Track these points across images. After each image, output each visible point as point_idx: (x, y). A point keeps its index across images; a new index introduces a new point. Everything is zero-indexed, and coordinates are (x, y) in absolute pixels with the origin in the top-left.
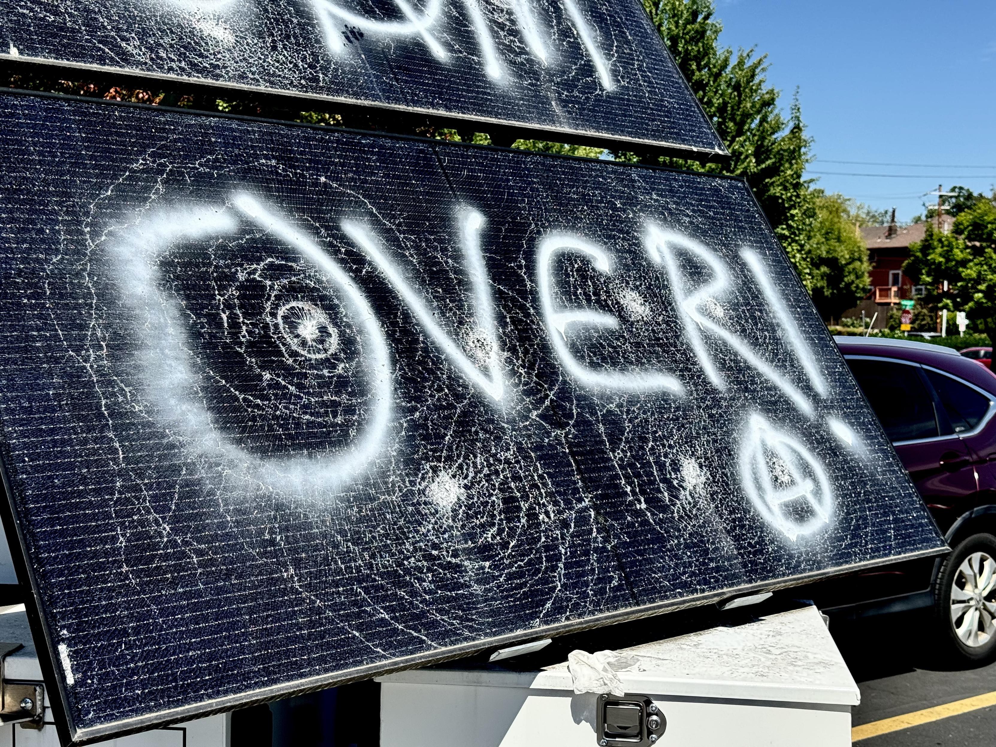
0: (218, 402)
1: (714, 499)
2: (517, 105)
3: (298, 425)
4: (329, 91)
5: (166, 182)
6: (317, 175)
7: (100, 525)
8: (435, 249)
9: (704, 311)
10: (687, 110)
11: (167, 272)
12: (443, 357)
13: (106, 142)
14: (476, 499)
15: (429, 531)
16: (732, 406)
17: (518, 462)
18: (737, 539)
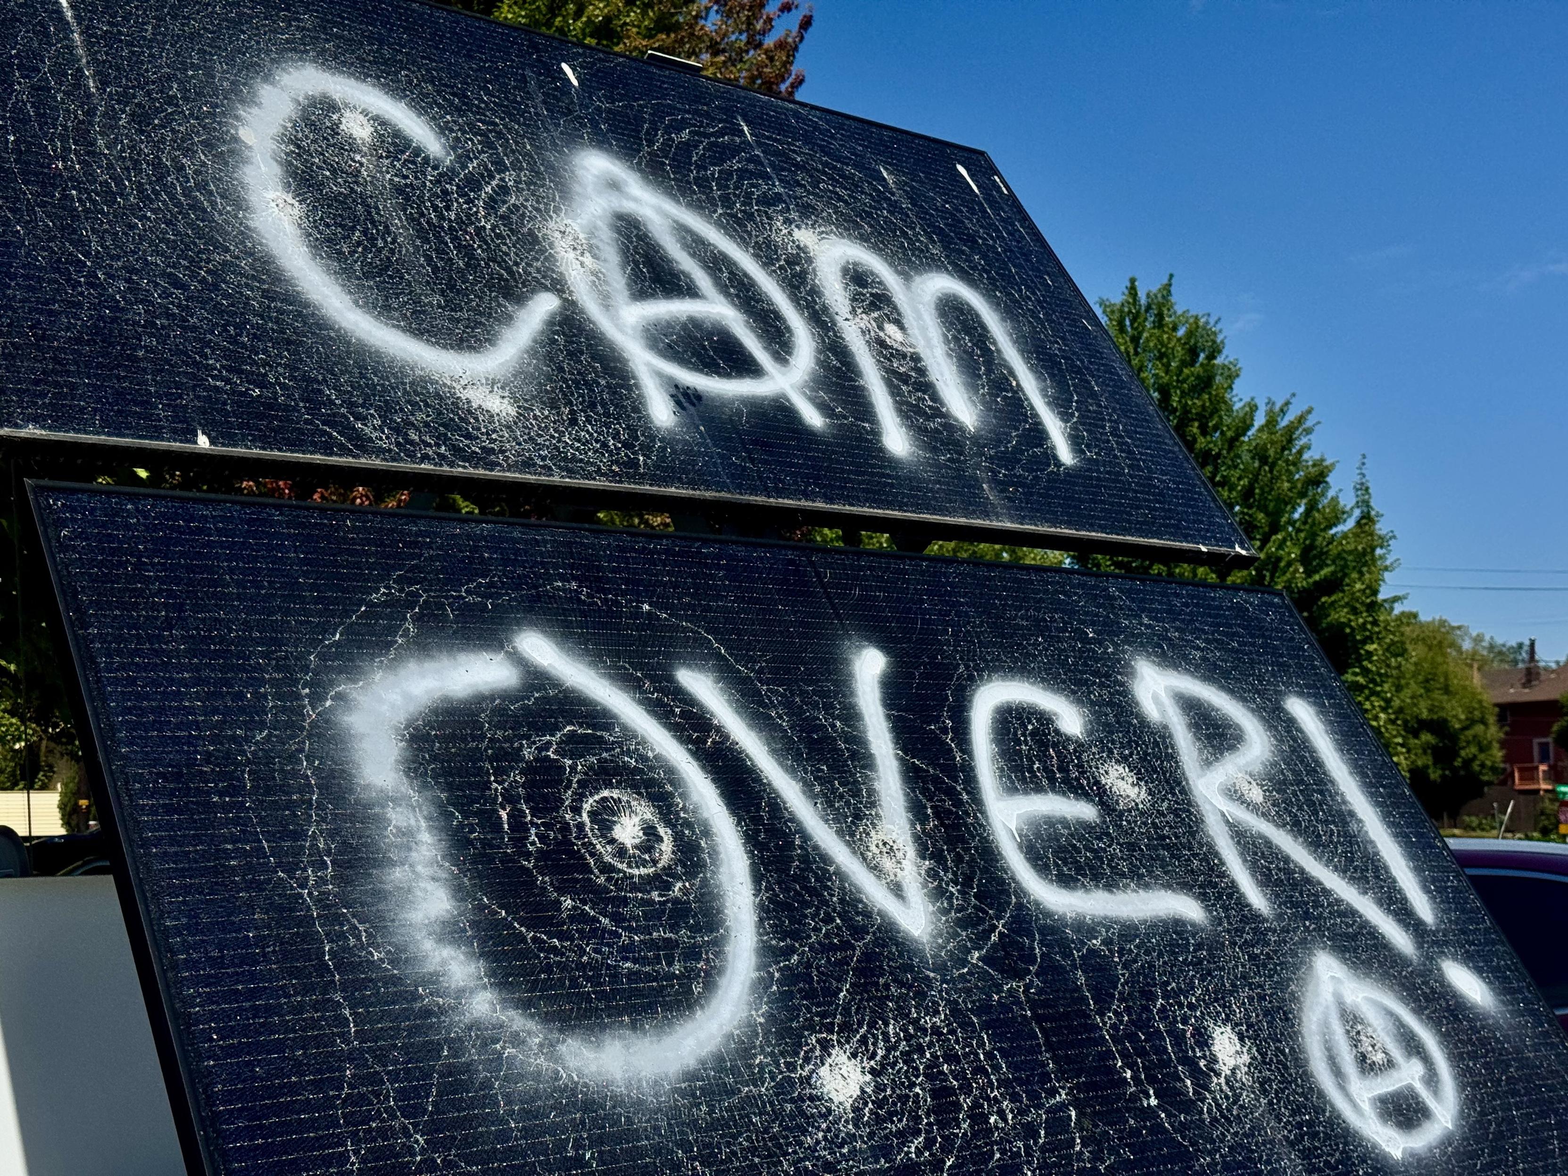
0: (495, 945)
1: (1265, 1090)
2: (931, 490)
3: (615, 976)
4: (655, 480)
5: (416, 619)
6: (638, 602)
7: (321, 1137)
8: (815, 706)
9: (1234, 794)
10: (1188, 491)
11: (420, 749)
12: (832, 869)
13: (335, 564)
14: (889, 1092)
15: (818, 1142)
16: (1285, 942)
17: (952, 1032)
18: (1307, 1155)
